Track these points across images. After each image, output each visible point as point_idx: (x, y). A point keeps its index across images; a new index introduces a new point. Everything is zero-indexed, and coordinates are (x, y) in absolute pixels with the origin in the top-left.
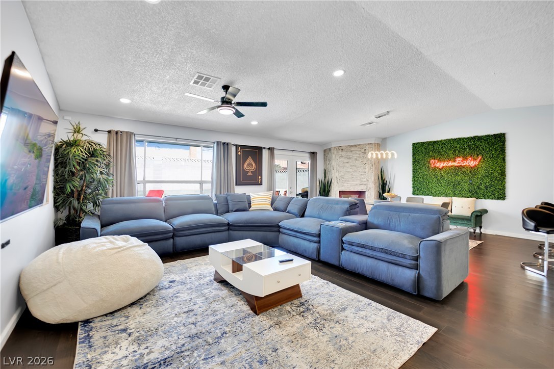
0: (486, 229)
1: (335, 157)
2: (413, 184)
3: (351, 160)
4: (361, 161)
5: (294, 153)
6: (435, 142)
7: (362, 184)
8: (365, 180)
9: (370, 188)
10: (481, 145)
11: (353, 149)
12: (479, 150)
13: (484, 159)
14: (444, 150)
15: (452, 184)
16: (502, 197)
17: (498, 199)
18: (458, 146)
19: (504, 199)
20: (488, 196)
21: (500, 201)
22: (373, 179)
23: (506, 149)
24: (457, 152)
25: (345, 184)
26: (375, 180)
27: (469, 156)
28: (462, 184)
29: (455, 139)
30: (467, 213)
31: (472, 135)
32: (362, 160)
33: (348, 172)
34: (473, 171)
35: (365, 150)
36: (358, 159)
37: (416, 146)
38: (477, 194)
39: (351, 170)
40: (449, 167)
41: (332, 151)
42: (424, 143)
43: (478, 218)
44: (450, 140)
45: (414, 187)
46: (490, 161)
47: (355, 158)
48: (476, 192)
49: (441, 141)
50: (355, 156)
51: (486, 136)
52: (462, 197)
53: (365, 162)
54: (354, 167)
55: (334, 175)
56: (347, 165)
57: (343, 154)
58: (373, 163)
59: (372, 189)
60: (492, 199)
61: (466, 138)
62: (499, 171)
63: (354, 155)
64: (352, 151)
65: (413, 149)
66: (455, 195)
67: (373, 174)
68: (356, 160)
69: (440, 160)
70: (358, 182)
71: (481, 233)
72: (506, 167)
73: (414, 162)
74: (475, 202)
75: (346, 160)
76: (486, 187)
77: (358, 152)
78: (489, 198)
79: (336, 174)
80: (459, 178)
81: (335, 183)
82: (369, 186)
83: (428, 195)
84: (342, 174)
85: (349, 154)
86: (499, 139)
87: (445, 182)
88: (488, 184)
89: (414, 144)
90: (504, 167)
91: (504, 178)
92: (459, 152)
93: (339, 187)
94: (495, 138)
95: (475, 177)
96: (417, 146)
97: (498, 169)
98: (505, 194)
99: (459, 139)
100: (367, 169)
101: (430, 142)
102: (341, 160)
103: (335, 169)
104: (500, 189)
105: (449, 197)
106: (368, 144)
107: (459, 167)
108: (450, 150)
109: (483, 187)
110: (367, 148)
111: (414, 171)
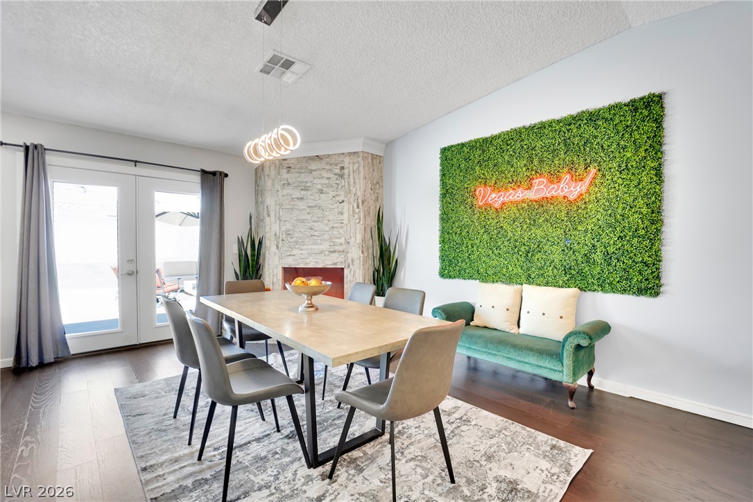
0: (604, 376)
1: (273, 184)
2: (442, 250)
3: (309, 193)
4: (331, 194)
5: (140, 170)
6: (485, 140)
7: (334, 252)
8: (342, 240)
9: (353, 261)
10: (596, 137)
11: (313, 166)
12: (591, 149)
13: (604, 176)
14: (507, 158)
15: (522, 249)
16: (650, 285)
17: (641, 292)
18: (539, 144)
19: (657, 294)
20: (611, 284)
21: (644, 300)
22: (359, 237)
23: (666, 140)
24: (536, 162)
25: (294, 252)
26: (364, 240)
27: (566, 170)
28: (546, 248)
29: (532, 127)
30: (556, 330)
31: (574, 111)
32: (335, 193)
33: (303, 221)
34: (575, 212)
35: (342, 168)
36: (325, 190)
37: (447, 154)
38: (584, 278)
39: (309, 217)
40: (516, 203)
41: (266, 170)
42: (463, 145)
43: (582, 353)
44: (518, 132)
45: (442, 259)
46: (620, 181)
47: (319, 187)
48: (580, 272)
49: (499, 136)
50: (319, 183)
51: (611, 108)
52: (547, 284)
53: (341, 199)
54: (316, 210)
55: (271, 231)
56: (301, 205)
57: (291, 177)
58: (360, 201)
59: (356, 262)
60: (624, 291)
61: (559, 121)
62: (644, 210)
63: (315, 181)
64: (311, 171)
65: (442, 165)
66: (530, 280)
67: (360, 227)
68: (321, 191)
69: (496, 188)
70: (325, 246)
71: (591, 388)
72: (665, 195)
73: (443, 196)
74: (578, 300)
75: (297, 194)
76: (608, 257)
77: (325, 174)
78: (614, 290)
79: (275, 228)
80: (539, 232)
81: (273, 248)
82: (350, 256)
83: (471, 277)
84: (289, 226)
85: (305, 177)
86: (646, 113)
87: (506, 244)
88: (611, 250)
89: (444, 151)
90: (659, 197)
91: (658, 231)
92: (541, 161)
93: (281, 258)
94: (636, 110)
95: (580, 228)
96: (449, 154)
97: (641, 202)
98: (658, 278)
99: (542, 126)
100: (345, 216)
101: (476, 141)
102: (285, 192)
103: (272, 214)
104: (646, 264)
105: (517, 283)
106: (350, 154)
107: (540, 203)
108: (520, 157)
109: (598, 257)
110: (346, 165)
111: (445, 218)
